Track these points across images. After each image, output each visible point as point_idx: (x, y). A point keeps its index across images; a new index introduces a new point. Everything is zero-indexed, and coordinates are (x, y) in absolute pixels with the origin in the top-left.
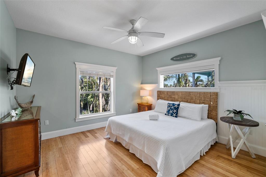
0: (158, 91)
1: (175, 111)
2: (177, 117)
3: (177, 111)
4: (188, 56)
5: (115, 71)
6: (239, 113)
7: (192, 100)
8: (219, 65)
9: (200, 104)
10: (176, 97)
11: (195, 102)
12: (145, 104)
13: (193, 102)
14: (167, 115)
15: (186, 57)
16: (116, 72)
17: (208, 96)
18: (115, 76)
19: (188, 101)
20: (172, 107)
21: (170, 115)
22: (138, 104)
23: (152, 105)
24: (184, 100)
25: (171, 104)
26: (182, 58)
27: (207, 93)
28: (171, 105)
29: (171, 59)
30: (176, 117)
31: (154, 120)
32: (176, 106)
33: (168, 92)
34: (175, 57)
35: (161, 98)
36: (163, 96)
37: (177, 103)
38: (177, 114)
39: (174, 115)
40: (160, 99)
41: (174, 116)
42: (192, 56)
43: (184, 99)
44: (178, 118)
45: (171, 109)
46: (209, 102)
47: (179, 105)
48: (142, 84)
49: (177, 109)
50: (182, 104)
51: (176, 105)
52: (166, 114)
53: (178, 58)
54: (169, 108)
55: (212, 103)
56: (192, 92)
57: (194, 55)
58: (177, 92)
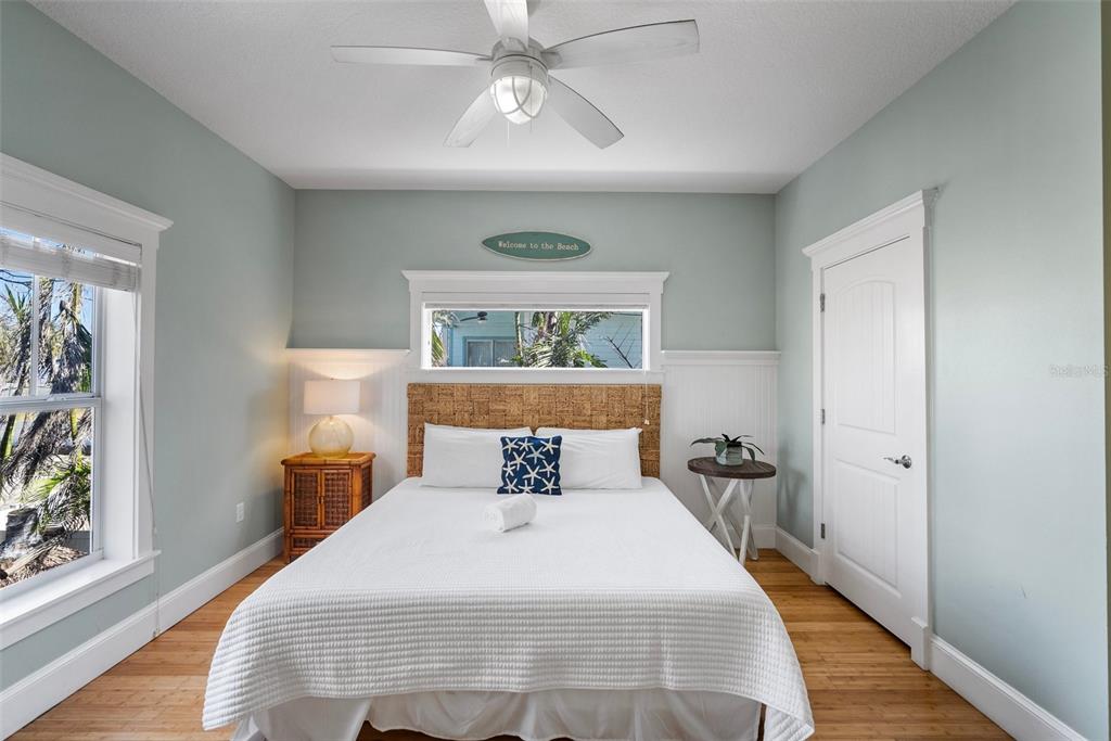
0: (413, 387)
1: (549, 469)
2: (560, 494)
3: (556, 467)
4: (560, 246)
5: (152, 245)
6: (734, 444)
7: (579, 418)
8: (662, 296)
10: (514, 408)
11: (591, 422)
12: (329, 459)
13: (583, 424)
14: (513, 492)
15: (551, 247)
16: (158, 252)
17: (634, 397)
18: (150, 278)
19: (566, 422)
20: (536, 454)
21: (526, 488)
22: (283, 462)
23: (374, 456)
25: (523, 440)
26: (536, 246)
27: (631, 386)
28: (525, 445)
29: (484, 243)
30: (557, 492)
31: (518, 527)
32: (550, 446)
33: (471, 386)
34: (504, 238)
35: (436, 417)
36: (445, 407)
37: (545, 433)
38: (556, 483)
39: (550, 486)
40: (430, 422)
41: (547, 492)
42: (576, 247)
43: (550, 413)
44: (565, 495)
45: (530, 461)
46: (638, 420)
47: (558, 441)
48: (292, 344)
50: (570, 438)
51: (547, 441)
52: (502, 491)
53: (520, 246)
54: (519, 460)
55: (647, 422)
56: (579, 387)
57: (584, 248)
58: (517, 389)
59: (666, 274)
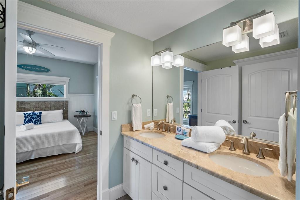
1: (38, 119)
3: (40, 118)
4: (41, 69)
6: (83, 112)
8: (69, 82)
9: (55, 110)
11: (50, 109)
15: (39, 69)
17: (62, 103)
20: (34, 116)
24: (38, 108)
25: (30, 113)
26: (34, 68)
27: (61, 101)
29: (17, 66)
30: (41, 124)
32: (38, 114)
34: (24, 65)
37: (37, 112)
38: (40, 122)
39: (38, 123)
41: (38, 124)
42: (46, 70)
44: (42, 124)
47: (41, 113)
49: (40, 116)
50: (44, 112)
53: (29, 68)
54: (29, 118)
55: (65, 108)
56: (47, 101)
57: (48, 70)
59: (69, 78)
